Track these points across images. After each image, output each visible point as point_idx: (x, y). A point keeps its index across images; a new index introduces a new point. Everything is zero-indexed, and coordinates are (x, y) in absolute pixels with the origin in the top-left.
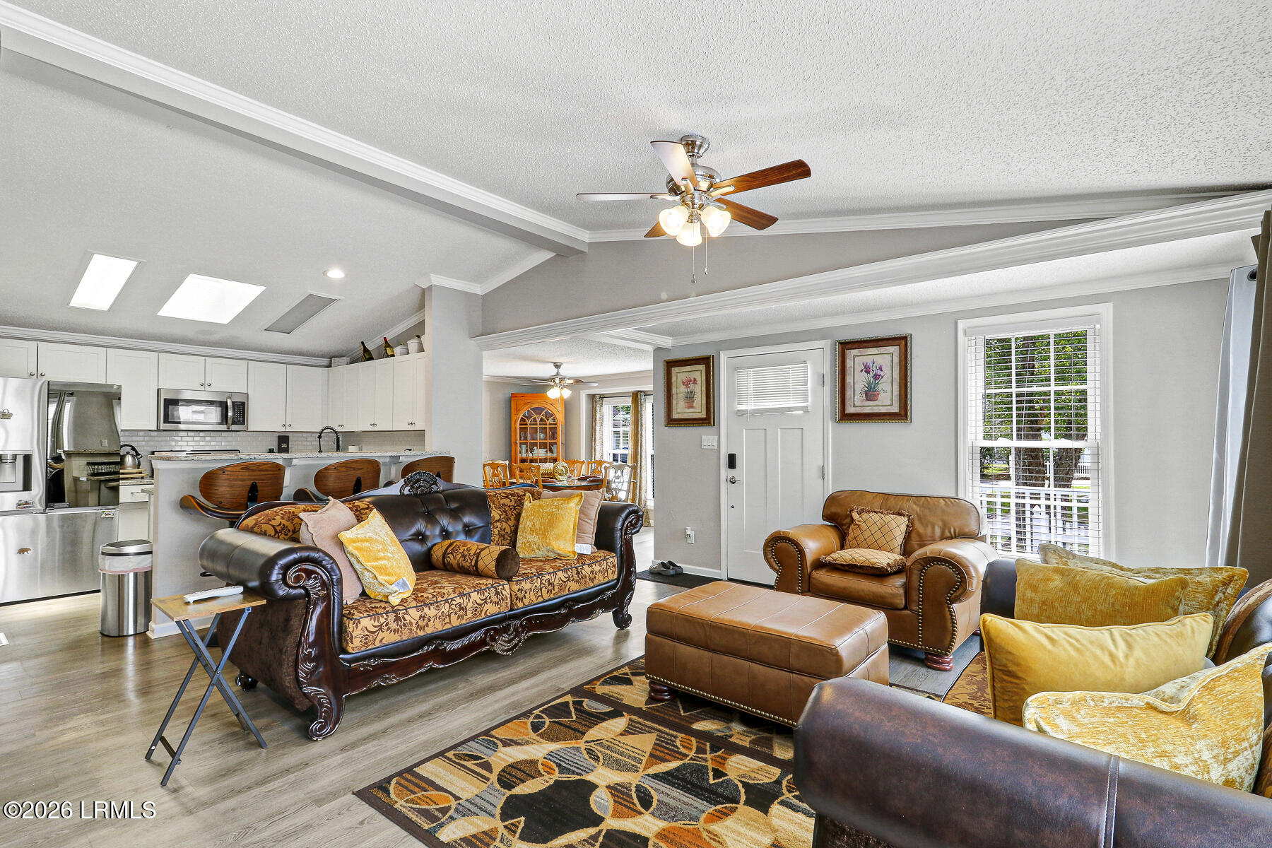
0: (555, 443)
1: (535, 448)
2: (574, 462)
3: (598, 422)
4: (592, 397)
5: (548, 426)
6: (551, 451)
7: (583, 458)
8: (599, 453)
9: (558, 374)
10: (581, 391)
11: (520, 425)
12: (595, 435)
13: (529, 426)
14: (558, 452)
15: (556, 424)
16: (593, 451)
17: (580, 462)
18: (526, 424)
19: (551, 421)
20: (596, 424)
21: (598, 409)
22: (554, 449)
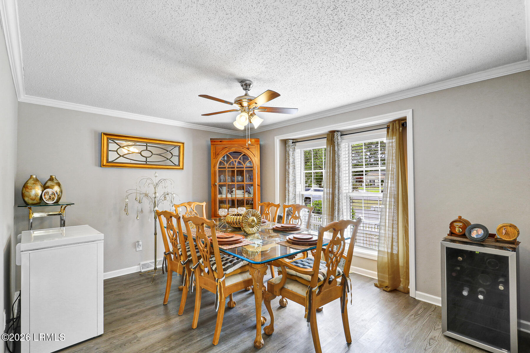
0: (252, 185)
1: (234, 189)
2: (269, 205)
3: (291, 165)
4: (285, 142)
5: (245, 169)
6: (249, 193)
7: (277, 202)
8: (292, 193)
9: (246, 95)
10: (275, 137)
11: (219, 168)
12: (288, 177)
13: (227, 169)
14: (254, 194)
15: (252, 167)
16: (287, 192)
17: (275, 206)
18: (225, 168)
19: (248, 164)
20: (289, 167)
21: (291, 153)
22: (251, 190)
